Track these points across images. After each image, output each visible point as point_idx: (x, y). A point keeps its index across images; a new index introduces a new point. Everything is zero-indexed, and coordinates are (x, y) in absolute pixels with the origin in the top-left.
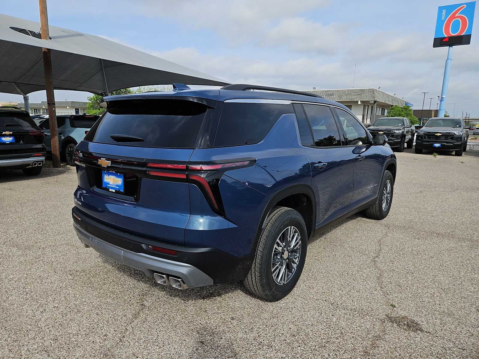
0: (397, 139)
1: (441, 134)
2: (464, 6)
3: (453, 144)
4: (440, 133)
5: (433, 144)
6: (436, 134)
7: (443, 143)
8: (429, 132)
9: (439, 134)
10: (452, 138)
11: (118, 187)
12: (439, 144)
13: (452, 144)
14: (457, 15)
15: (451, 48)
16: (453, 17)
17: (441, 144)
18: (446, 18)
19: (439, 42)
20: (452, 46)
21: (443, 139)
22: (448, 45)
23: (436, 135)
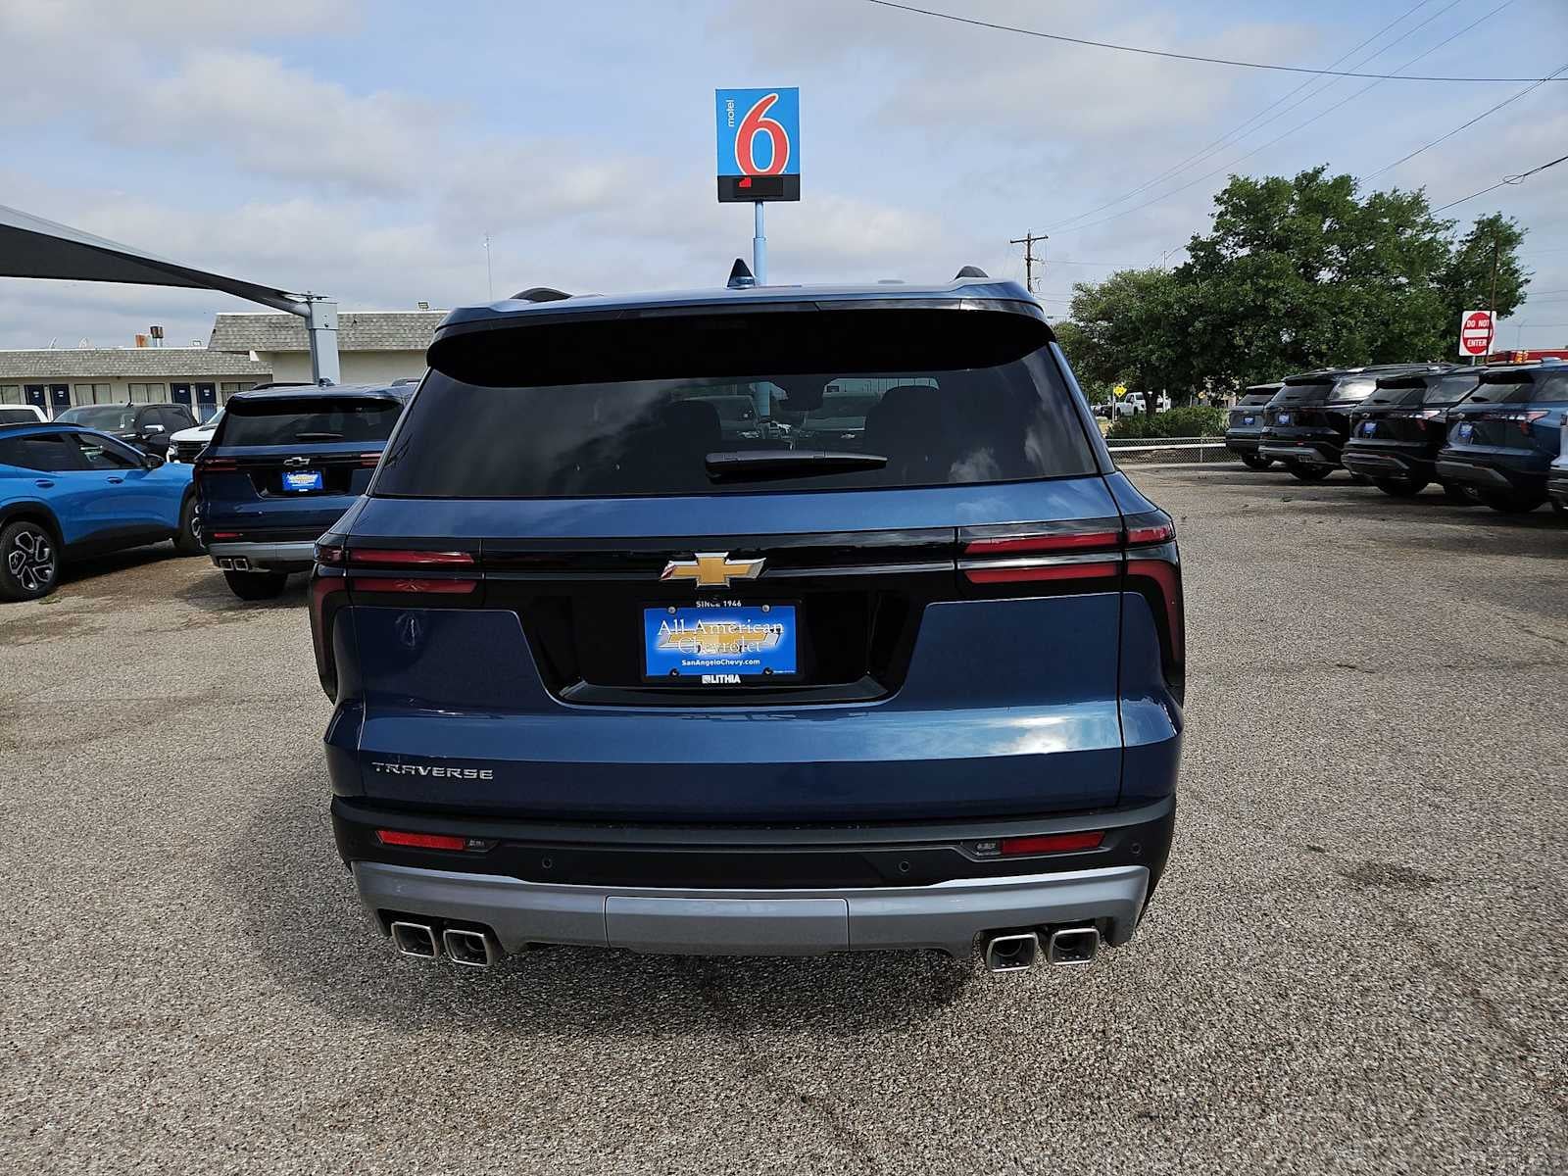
2: (774, 97)
11: (757, 662)
14: (761, 119)
15: (759, 206)
16: (752, 123)
18: (737, 122)
19: (732, 189)
20: (761, 201)
22: (750, 199)
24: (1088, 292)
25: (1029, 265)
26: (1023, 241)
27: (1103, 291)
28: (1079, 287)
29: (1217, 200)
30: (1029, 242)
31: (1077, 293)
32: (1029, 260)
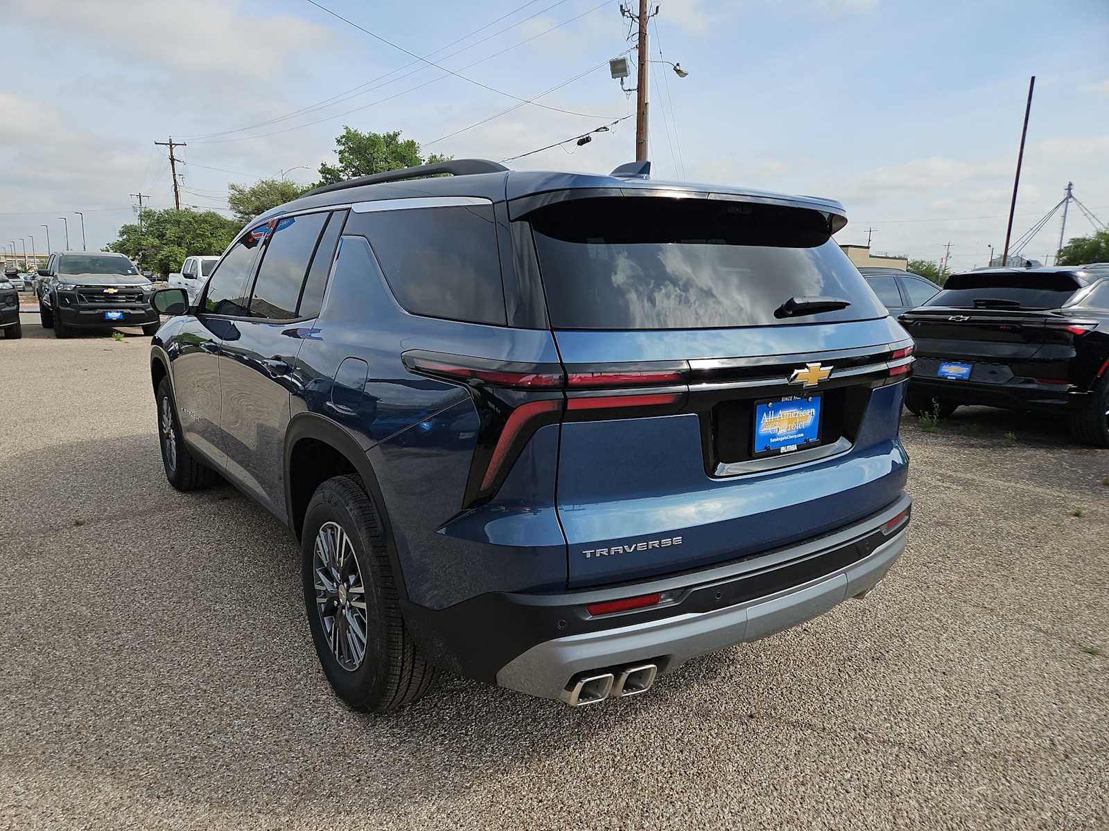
0: (8, 305)
1: (116, 291)
3: (146, 311)
4: (114, 288)
5: (104, 314)
6: (105, 291)
7: (126, 311)
8: (86, 286)
9: (112, 291)
10: (141, 299)
12: (117, 312)
13: (143, 312)
17: (124, 314)
21: (122, 301)
23: (107, 293)
24: (241, 192)
25: (173, 164)
26: (166, 144)
27: (253, 193)
28: (233, 187)
29: (338, 141)
30: (171, 146)
31: (233, 192)
32: (172, 160)
